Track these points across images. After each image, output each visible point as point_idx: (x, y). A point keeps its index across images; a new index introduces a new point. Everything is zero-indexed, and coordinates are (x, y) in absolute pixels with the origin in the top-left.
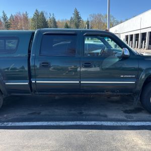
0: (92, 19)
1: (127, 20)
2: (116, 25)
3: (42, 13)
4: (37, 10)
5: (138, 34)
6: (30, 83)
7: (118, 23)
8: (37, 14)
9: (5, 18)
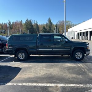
0: (59, 23)
1: (79, 24)
2: (73, 26)
3: (30, 21)
4: (27, 19)
5: (88, 32)
6: (37, 50)
7: (74, 26)
8: (27, 21)
9: (10, 24)
